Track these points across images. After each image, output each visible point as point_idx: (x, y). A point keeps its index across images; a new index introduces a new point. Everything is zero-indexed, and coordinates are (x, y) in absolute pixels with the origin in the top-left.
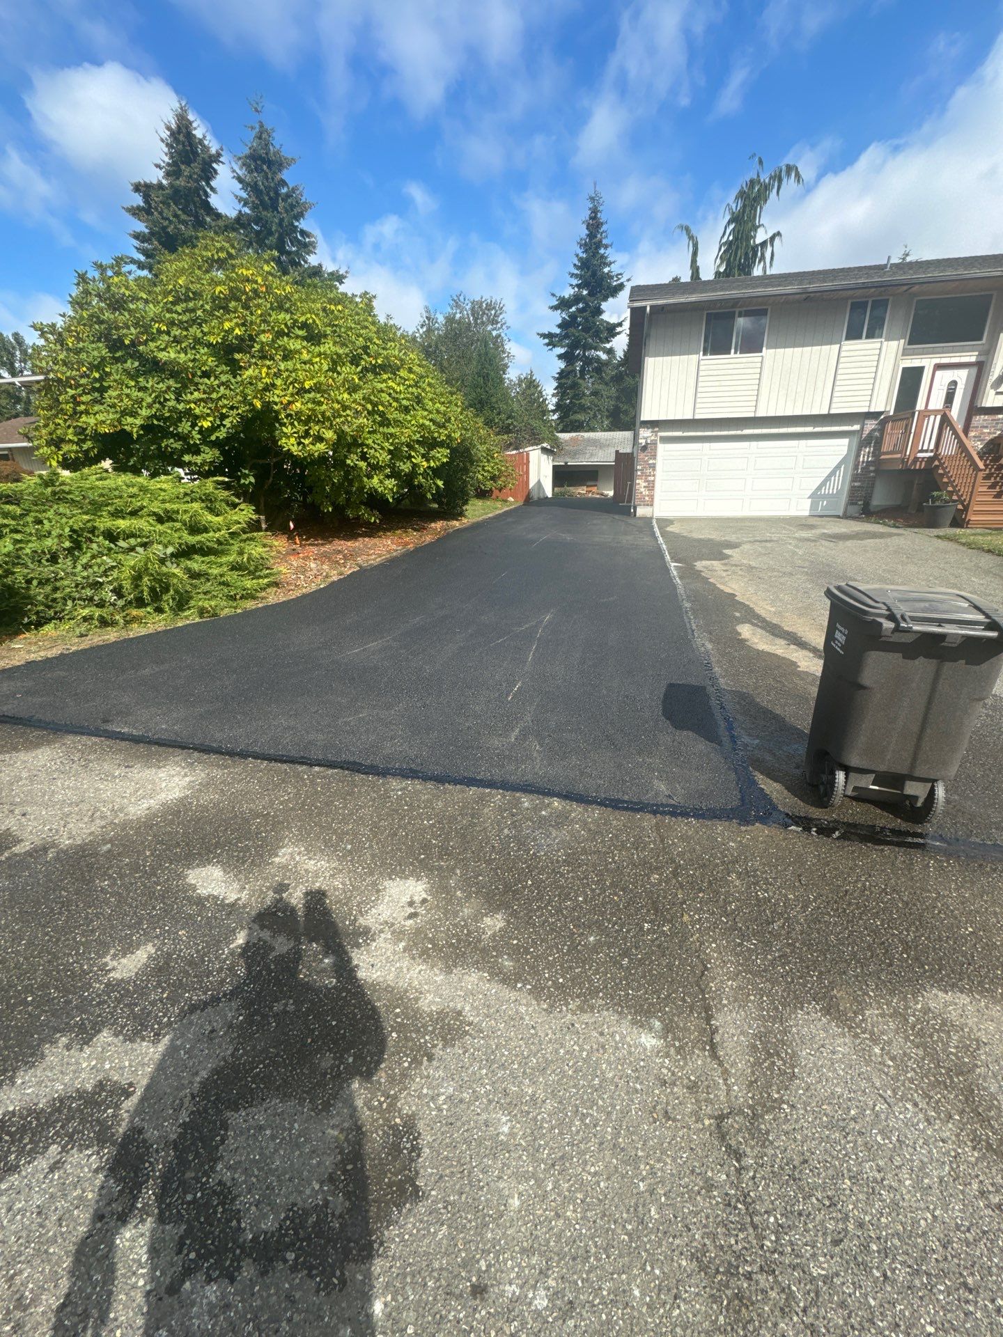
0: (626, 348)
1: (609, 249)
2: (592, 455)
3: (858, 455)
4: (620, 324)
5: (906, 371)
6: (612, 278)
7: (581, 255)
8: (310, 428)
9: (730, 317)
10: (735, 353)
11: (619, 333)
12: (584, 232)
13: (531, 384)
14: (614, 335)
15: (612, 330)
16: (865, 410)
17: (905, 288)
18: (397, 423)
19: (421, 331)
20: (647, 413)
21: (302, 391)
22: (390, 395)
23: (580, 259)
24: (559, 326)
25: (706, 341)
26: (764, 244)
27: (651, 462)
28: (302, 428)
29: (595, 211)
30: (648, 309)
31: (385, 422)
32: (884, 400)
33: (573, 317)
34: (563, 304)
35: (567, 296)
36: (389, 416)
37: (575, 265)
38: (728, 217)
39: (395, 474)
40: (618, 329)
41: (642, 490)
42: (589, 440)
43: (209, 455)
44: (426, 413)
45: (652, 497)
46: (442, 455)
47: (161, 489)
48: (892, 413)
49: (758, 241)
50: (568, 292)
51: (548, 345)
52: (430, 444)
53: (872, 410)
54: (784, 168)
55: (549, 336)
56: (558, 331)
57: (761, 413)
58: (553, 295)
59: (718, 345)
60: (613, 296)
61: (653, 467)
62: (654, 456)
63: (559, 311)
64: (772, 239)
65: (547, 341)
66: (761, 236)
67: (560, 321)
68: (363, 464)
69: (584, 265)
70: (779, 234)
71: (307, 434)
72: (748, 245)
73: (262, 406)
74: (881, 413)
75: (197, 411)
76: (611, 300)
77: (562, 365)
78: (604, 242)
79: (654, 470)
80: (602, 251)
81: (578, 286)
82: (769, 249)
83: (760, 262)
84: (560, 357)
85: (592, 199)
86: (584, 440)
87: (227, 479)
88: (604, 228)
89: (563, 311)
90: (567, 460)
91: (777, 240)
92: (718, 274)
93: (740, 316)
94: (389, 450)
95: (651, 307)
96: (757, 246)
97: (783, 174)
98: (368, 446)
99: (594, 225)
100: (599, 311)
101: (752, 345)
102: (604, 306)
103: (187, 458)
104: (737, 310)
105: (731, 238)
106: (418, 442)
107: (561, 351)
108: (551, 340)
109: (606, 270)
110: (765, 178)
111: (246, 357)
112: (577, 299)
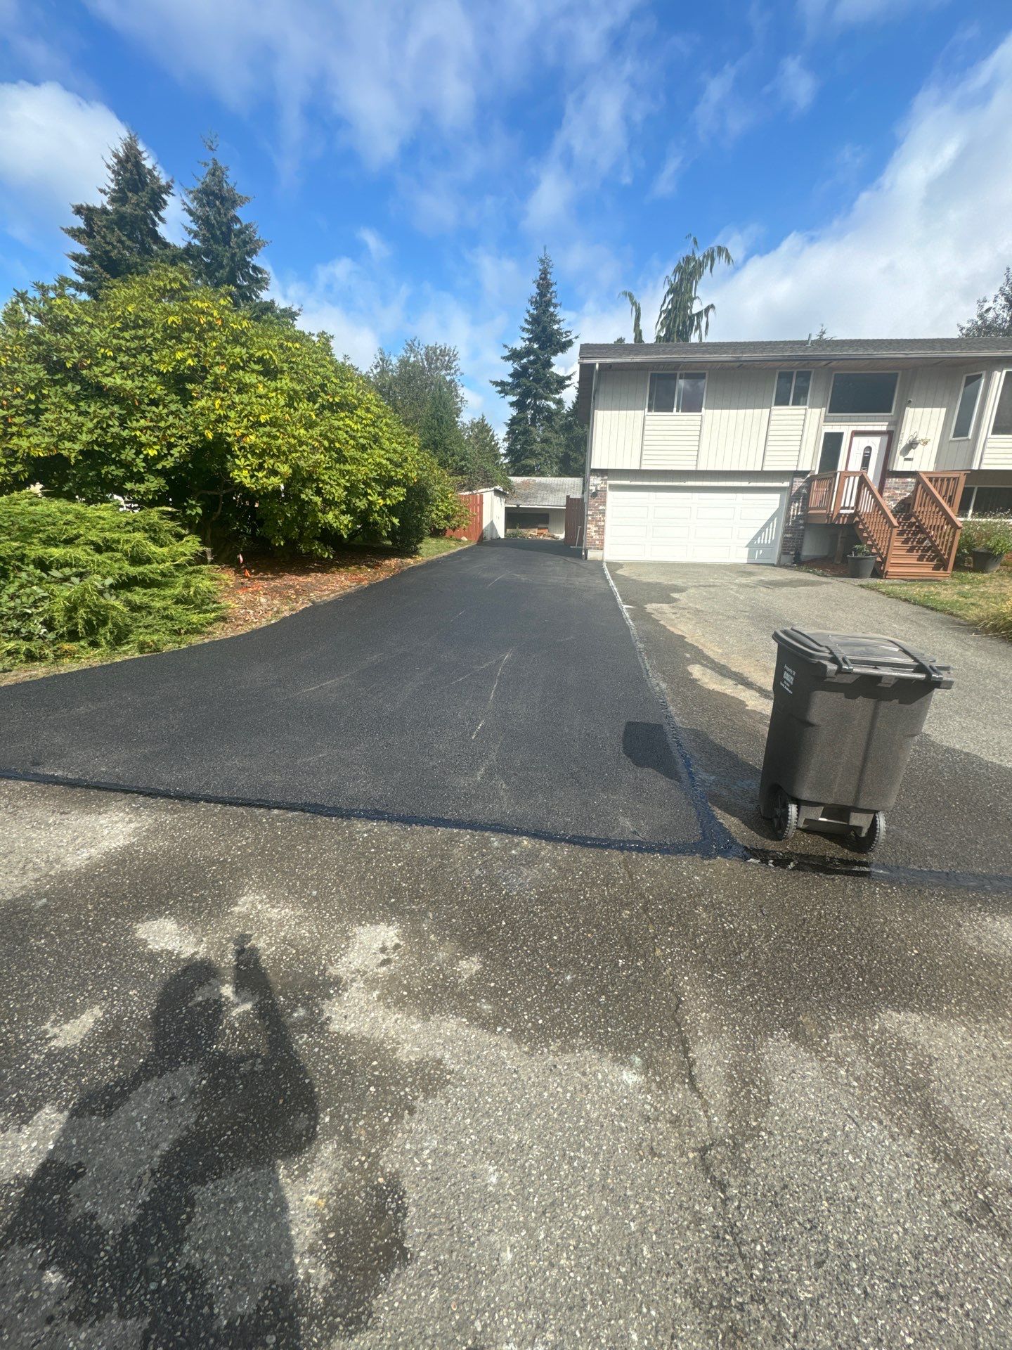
0: (574, 400)
1: (558, 308)
2: (543, 499)
3: (789, 510)
4: (569, 378)
5: (828, 435)
6: (561, 334)
7: (532, 311)
8: (264, 461)
9: (673, 378)
10: (677, 411)
11: (568, 386)
12: (534, 291)
13: (482, 428)
14: (564, 387)
15: (561, 383)
16: (794, 469)
17: (824, 363)
18: (354, 460)
19: (375, 372)
20: (596, 464)
21: (257, 425)
22: (347, 432)
23: (531, 315)
24: (511, 375)
25: (650, 398)
26: (699, 314)
27: (601, 508)
28: (256, 461)
29: (544, 274)
30: (597, 366)
31: (342, 459)
32: (810, 461)
33: (524, 368)
34: (515, 355)
35: (518, 349)
36: (346, 454)
37: (526, 320)
38: (667, 288)
39: (351, 510)
40: (568, 382)
41: (593, 534)
42: (540, 484)
43: (154, 484)
44: (383, 452)
45: (602, 541)
46: (398, 493)
47: (99, 517)
48: (817, 473)
49: (695, 311)
50: (519, 345)
51: (500, 392)
52: (388, 482)
53: (800, 469)
54: (716, 249)
55: (502, 384)
56: (510, 380)
57: (702, 467)
58: (505, 346)
59: (661, 402)
60: (562, 351)
61: (603, 513)
62: (604, 503)
63: (511, 362)
64: (707, 310)
65: (499, 389)
66: (696, 307)
67: (511, 371)
68: (318, 500)
69: (535, 320)
70: (712, 306)
71: (261, 467)
72: (685, 314)
73: (214, 437)
74: (807, 472)
75: (143, 439)
76: (560, 354)
77: (513, 412)
78: (554, 301)
79: (604, 516)
80: (552, 309)
81: (529, 339)
82: (704, 319)
83: (696, 330)
84: (512, 404)
85: (542, 261)
86: (536, 484)
87: (170, 509)
88: (553, 288)
89: (514, 362)
90: (519, 502)
91: (711, 312)
92: (658, 338)
93: (681, 378)
94: (345, 487)
95: (600, 364)
96: (693, 315)
97: (715, 254)
98: (323, 482)
99: (544, 285)
100: (550, 365)
101: (692, 405)
102: (553, 360)
103: (129, 486)
104: (679, 372)
105: (670, 307)
106: (374, 480)
107: (514, 399)
108: (504, 388)
109: (556, 327)
110: (699, 256)
111: (199, 388)
112: (528, 351)
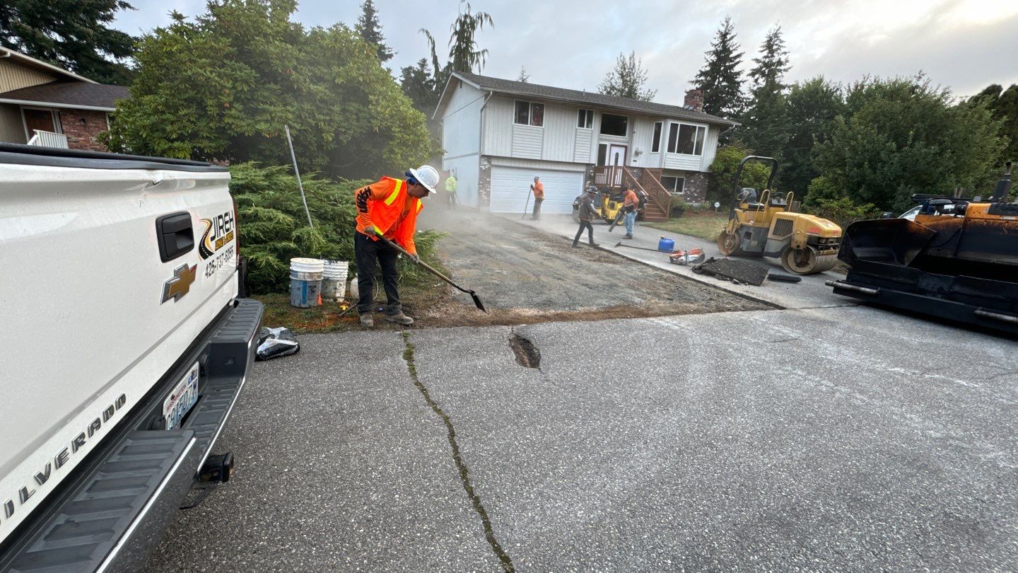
1: (381, 29)
5: (600, 145)
6: (384, 48)
9: (527, 105)
10: (530, 124)
12: (362, 13)
16: (587, 162)
20: (485, 152)
23: (361, 30)
25: (516, 115)
26: (478, 54)
30: (491, 93)
38: (453, 31)
41: (483, 196)
45: (489, 201)
48: (597, 165)
53: (590, 163)
54: (483, 14)
57: (544, 158)
59: (521, 119)
61: (489, 182)
62: (490, 177)
64: (483, 52)
66: (475, 49)
70: (486, 50)
72: (468, 51)
74: (593, 165)
76: (386, 61)
78: (377, 23)
79: (490, 184)
80: (377, 29)
82: (482, 58)
83: (476, 65)
88: (376, 14)
91: (486, 54)
92: (449, 63)
93: (531, 105)
95: (493, 91)
96: (474, 53)
97: (483, 17)
99: (369, 10)
101: (538, 120)
104: (529, 102)
105: (456, 43)
109: (380, 43)
110: (472, 16)
